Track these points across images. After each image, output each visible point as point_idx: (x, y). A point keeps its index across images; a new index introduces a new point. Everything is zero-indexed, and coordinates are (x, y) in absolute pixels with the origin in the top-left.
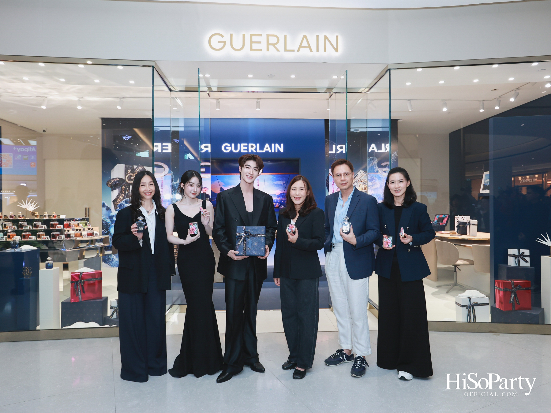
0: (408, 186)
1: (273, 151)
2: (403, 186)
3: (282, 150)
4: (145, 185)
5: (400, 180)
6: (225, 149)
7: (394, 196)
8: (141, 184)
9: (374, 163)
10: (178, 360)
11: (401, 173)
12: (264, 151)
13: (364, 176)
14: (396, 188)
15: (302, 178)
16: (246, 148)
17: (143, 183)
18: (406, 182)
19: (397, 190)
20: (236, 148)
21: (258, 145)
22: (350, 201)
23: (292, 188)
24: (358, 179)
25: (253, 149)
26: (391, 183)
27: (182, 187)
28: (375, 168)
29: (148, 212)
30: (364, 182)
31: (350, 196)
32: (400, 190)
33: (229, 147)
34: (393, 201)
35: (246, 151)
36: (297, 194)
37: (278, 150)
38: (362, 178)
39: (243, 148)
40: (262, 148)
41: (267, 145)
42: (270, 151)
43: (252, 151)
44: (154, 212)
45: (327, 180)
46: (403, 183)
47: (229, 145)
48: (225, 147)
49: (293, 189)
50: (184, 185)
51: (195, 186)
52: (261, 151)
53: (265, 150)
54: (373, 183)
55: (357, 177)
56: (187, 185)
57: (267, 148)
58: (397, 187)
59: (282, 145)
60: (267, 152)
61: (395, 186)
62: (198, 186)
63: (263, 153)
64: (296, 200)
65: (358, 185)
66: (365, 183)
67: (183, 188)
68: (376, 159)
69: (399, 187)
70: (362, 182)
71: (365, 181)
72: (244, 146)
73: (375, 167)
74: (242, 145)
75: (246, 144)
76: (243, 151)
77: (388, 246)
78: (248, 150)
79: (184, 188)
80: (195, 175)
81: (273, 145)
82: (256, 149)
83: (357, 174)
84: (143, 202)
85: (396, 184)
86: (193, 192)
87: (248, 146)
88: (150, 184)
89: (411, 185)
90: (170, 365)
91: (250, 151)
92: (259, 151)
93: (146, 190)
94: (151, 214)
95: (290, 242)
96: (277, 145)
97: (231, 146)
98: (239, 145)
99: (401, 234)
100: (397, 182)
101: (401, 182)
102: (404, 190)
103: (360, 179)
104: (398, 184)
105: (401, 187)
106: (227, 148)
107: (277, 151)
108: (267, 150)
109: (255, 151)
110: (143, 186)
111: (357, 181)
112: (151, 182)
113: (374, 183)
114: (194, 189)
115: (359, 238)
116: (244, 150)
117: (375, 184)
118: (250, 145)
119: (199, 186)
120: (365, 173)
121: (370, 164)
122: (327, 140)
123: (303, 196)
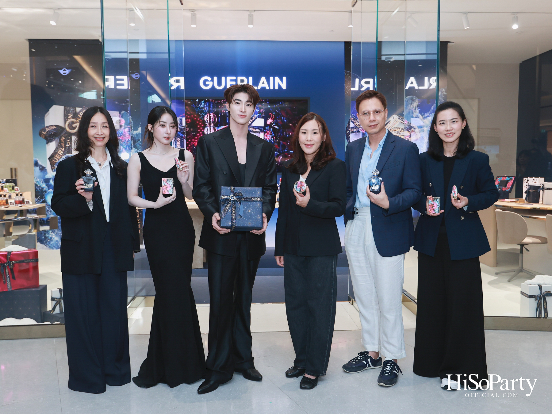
0: (463, 127)
1: (272, 88)
2: (457, 127)
3: (284, 86)
4: (95, 127)
5: (452, 119)
6: (205, 85)
7: (443, 142)
8: (91, 125)
9: (412, 104)
10: (145, 366)
11: (454, 109)
12: (259, 88)
13: (398, 123)
14: (447, 131)
15: (315, 116)
16: (234, 83)
17: (94, 123)
18: (462, 122)
19: (449, 134)
20: (219, 84)
21: (251, 78)
22: (381, 149)
23: (301, 131)
24: (390, 128)
26: (440, 124)
27: (150, 129)
28: (414, 112)
29: (100, 165)
30: (398, 132)
31: (382, 143)
32: (452, 133)
33: (210, 81)
34: (442, 149)
36: (309, 139)
37: (279, 86)
38: (396, 126)
39: (229, 83)
41: (263, 79)
42: (267, 88)
44: (108, 164)
45: (346, 129)
46: (457, 123)
47: (209, 79)
48: (205, 82)
49: (303, 133)
50: (153, 127)
51: (168, 126)
53: (260, 86)
55: (388, 125)
56: (157, 126)
57: (263, 83)
58: (449, 128)
59: (284, 78)
60: (263, 89)
61: (446, 128)
62: (171, 126)
64: (307, 147)
66: (400, 133)
67: (152, 131)
68: (416, 100)
69: (451, 129)
70: (396, 132)
71: (400, 130)
72: (231, 80)
73: (414, 110)
74: (229, 78)
75: (234, 78)
77: (434, 210)
79: (154, 130)
80: (166, 111)
81: (271, 78)
83: (388, 121)
84: (92, 149)
85: (447, 125)
86: (167, 136)
87: (236, 80)
88: (102, 125)
89: (467, 126)
90: (135, 371)
93: (97, 133)
94: (104, 166)
95: (298, 206)
96: (277, 79)
97: (212, 80)
98: (223, 78)
99: (452, 195)
100: (448, 123)
101: (454, 122)
102: (458, 134)
103: (393, 127)
104: (450, 125)
105: (454, 129)
106: (207, 83)
107: (277, 88)
108: (263, 86)
110: (93, 128)
112: (104, 123)
114: (167, 131)
115: (393, 199)
118: (239, 78)
119: (174, 127)
120: (401, 119)
121: (407, 105)
122: (348, 72)
123: (317, 143)
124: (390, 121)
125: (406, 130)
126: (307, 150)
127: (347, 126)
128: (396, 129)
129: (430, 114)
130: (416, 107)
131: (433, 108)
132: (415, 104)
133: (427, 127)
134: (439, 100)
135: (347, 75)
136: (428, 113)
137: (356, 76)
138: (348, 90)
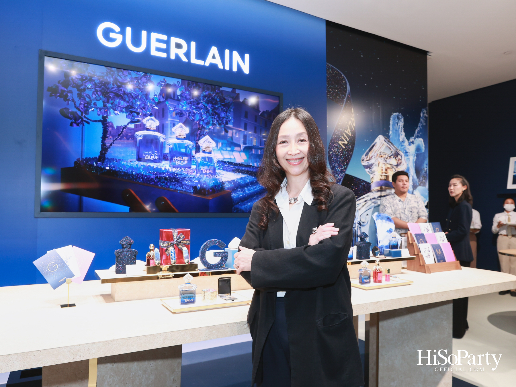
1: (227, 68)
3: (246, 69)
9: (399, 124)
12: (207, 64)
13: (384, 147)
16: (164, 46)
20: (136, 42)
21: (193, 44)
24: (377, 152)
25: (181, 53)
28: (400, 135)
30: (384, 158)
33: (119, 33)
35: (164, 55)
37: (239, 67)
38: (382, 150)
39: (154, 44)
40: (202, 54)
41: (214, 50)
42: (221, 67)
43: (177, 56)
45: (329, 148)
47: (117, 28)
48: (107, 32)
52: (200, 62)
54: (398, 161)
55: (374, 148)
57: (214, 57)
60: (213, 66)
63: (203, 67)
65: (377, 163)
66: (386, 161)
68: (401, 118)
70: (382, 158)
71: (387, 156)
72: (158, 40)
73: (400, 132)
74: (154, 36)
75: (164, 37)
76: (154, 53)
78: (167, 51)
81: (227, 52)
82: (188, 54)
83: (374, 142)
87: (168, 42)
91: (173, 57)
92: (194, 61)
97: (123, 32)
98: (144, 33)
103: (379, 152)
107: (235, 69)
108: (214, 61)
109: (184, 59)
111: (376, 155)
113: (400, 161)
117: (400, 163)
118: (174, 40)
120: (387, 142)
121: (394, 125)
122: (330, 66)
124: (376, 143)
125: (394, 157)
127: (330, 144)
128: (382, 155)
129: (415, 139)
130: (402, 128)
131: (417, 132)
132: (401, 124)
133: (412, 155)
134: (422, 123)
135: (329, 69)
136: (414, 137)
137: (341, 73)
138: (331, 91)
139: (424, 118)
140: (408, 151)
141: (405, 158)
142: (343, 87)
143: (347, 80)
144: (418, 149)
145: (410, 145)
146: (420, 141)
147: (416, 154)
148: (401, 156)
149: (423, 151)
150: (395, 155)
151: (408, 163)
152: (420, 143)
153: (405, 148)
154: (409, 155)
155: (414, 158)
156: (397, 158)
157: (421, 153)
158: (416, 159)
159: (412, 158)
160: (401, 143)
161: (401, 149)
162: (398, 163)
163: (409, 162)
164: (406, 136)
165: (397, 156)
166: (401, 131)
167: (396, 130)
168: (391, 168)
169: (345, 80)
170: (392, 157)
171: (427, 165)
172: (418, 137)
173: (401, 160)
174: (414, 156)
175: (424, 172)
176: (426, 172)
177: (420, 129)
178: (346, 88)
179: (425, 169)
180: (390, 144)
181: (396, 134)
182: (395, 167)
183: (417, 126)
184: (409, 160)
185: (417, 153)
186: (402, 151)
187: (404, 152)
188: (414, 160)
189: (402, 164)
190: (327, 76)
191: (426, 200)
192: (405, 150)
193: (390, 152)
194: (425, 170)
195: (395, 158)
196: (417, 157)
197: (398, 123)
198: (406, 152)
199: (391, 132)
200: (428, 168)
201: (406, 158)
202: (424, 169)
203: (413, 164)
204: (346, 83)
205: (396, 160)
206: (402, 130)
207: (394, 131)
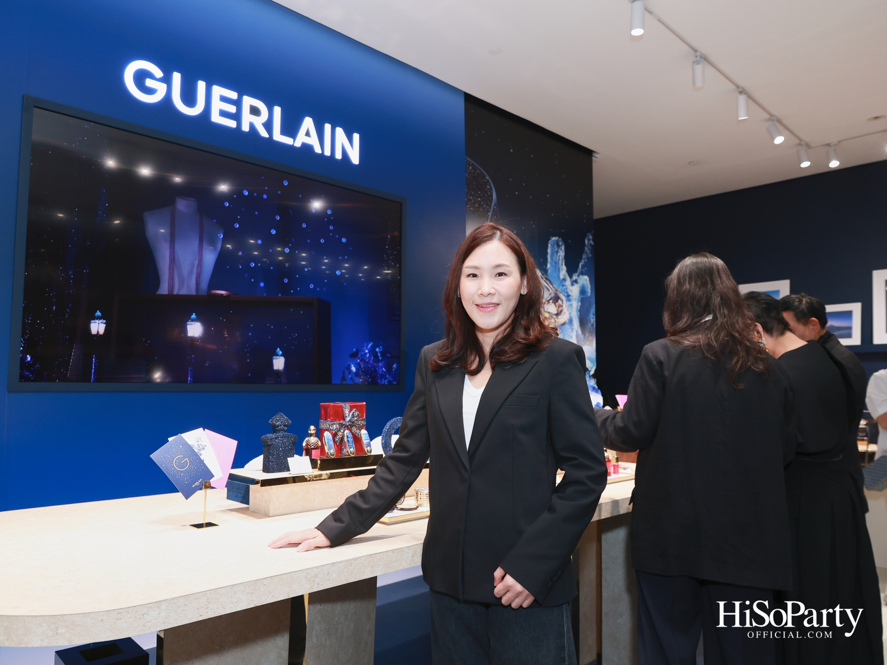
1: (327, 153)
3: (355, 159)
9: (559, 254)
12: (298, 144)
16: (232, 109)
20: (189, 98)
21: (277, 110)
25: (259, 122)
28: (561, 270)
33: (160, 80)
35: (232, 124)
37: (344, 153)
39: (217, 106)
40: (290, 128)
41: (308, 123)
42: (318, 150)
43: (252, 126)
47: (158, 73)
48: (141, 77)
52: (288, 141)
54: (559, 307)
57: (308, 134)
60: (307, 148)
63: (292, 147)
68: (561, 245)
73: (560, 265)
74: (218, 91)
75: (233, 95)
76: (216, 118)
78: (237, 117)
81: (328, 127)
82: (268, 125)
87: (238, 103)
91: (246, 128)
92: (278, 137)
97: (167, 80)
98: (201, 85)
107: (339, 156)
108: (308, 141)
109: (264, 133)
113: (560, 309)
116: (223, 114)
117: (561, 311)
118: (248, 101)
120: (544, 279)
121: (552, 255)
122: (471, 162)
123: (508, 299)
125: (553, 302)
126: (481, 319)
129: (578, 276)
130: (562, 259)
131: (582, 267)
132: (562, 253)
133: (576, 300)
134: (586, 253)
135: (469, 167)
136: (577, 274)
137: (484, 174)
138: (472, 200)
139: (589, 246)
140: (570, 293)
141: (566, 303)
142: (488, 194)
143: (492, 185)
144: (583, 291)
145: (572, 285)
146: (585, 280)
147: (580, 299)
148: (562, 301)
149: (589, 294)
150: (554, 299)
151: (570, 311)
152: (585, 283)
153: (567, 289)
154: (572, 300)
155: (578, 304)
156: (557, 304)
157: (586, 297)
158: (581, 306)
159: (576, 304)
160: (561, 282)
161: (562, 290)
162: (558, 310)
163: (572, 310)
164: (568, 271)
165: (557, 301)
166: (562, 264)
167: (555, 263)
168: (549, 318)
169: (490, 185)
170: (551, 301)
171: (593, 315)
172: (582, 274)
173: (562, 306)
174: (578, 302)
175: (590, 324)
176: (592, 325)
177: (585, 262)
178: (492, 196)
179: (592, 320)
180: (548, 282)
181: (555, 268)
182: (554, 317)
183: (581, 258)
184: (572, 307)
185: (581, 296)
186: (564, 293)
187: (566, 295)
188: (577, 306)
189: (563, 313)
190: (466, 177)
191: (594, 365)
192: (567, 293)
193: (548, 295)
194: (592, 322)
195: (555, 303)
196: (581, 303)
197: (557, 252)
198: (568, 296)
199: (549, 265)
200: (594, 320)
201: (568, 303)
202: (590, 320)
203: (577, 313)
204: (491, 189)
205: (556, 306)
206: (562, 262)
207: (553, 264)
